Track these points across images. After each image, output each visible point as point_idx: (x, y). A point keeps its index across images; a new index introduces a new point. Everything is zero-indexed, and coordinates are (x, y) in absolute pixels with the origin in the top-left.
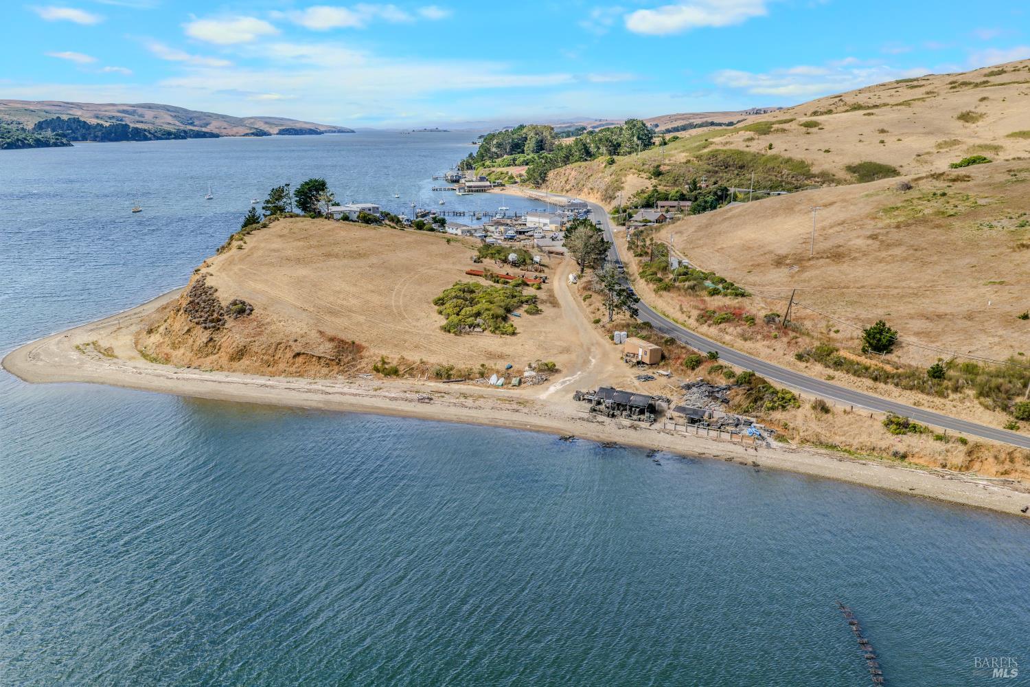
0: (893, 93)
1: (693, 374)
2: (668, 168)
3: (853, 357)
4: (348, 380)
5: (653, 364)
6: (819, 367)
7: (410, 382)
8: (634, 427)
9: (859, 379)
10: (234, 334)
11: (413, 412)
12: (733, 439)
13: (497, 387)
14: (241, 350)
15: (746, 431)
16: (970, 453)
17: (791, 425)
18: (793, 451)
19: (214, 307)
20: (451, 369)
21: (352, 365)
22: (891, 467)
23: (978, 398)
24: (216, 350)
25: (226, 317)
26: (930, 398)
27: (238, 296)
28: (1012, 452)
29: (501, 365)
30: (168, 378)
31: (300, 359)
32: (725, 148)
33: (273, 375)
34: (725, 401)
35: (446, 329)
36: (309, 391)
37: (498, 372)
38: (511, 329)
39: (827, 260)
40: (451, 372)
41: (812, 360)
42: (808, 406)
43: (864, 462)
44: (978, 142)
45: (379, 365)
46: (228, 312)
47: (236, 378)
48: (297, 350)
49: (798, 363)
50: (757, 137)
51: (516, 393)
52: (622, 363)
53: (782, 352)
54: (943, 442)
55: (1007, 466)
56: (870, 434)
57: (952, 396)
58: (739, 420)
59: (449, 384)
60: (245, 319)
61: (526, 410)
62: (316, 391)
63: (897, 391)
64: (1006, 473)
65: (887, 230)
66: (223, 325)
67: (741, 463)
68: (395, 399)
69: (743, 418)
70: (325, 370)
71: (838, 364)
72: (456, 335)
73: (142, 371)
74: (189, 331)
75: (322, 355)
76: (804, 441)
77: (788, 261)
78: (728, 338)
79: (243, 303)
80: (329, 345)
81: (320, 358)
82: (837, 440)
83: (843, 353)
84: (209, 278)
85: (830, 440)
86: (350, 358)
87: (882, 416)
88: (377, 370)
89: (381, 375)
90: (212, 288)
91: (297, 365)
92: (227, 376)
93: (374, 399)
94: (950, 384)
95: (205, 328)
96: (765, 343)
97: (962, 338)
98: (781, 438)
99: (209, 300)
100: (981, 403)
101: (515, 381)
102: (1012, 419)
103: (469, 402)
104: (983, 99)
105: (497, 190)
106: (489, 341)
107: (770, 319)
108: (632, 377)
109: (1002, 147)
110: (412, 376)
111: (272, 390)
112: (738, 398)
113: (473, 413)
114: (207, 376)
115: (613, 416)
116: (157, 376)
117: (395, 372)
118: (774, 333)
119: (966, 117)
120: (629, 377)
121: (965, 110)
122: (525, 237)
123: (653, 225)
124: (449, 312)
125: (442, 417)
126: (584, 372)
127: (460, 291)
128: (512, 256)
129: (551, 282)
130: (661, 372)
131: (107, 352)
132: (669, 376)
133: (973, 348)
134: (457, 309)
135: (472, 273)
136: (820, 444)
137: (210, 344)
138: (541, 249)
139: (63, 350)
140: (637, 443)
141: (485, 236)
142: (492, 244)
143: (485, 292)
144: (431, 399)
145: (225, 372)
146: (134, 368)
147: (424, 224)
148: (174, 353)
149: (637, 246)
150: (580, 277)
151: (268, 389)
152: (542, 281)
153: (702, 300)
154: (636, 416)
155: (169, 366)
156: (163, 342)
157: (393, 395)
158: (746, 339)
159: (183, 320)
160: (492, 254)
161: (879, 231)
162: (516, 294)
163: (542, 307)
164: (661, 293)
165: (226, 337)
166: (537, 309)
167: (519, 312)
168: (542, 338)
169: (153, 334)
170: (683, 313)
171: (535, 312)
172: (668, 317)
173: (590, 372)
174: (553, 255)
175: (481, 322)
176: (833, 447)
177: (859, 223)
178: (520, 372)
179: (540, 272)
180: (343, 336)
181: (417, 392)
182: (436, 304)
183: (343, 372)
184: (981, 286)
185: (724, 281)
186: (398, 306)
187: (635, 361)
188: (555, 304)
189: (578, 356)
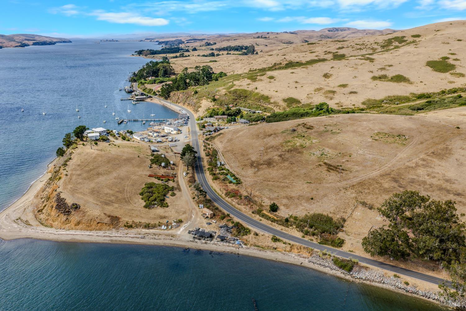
0: (304, 55)
1: (222, 221)
2: (218, 97)
3: (267, 213)
4: (116, 231)
5: (211, 218)
6: (258, 216)
7: (137, 230)
8: (206, 243)
9: (268, 221)
10: (75, 217)
12: (233, 246)
13: (164, 230)
14: (79, 222)
15: (237, 242)
16: (291, 247)
17: (248, 240)
18: (248, 248)
19: (66, 206)
21: (117, 225)
22: (272, 252)
23: (296, 228)
24: (69, 222)
25: (71, 210)
26: (285, 228)
27: (74, 202)
28: (301, 247)
29: (165, 221)
30: (55, 234)
31: (99, 224)
32: (239, 88)
33: (91, 230)
34: (231, 233)
35: (146, 207)
36: (104, 236)
37: (164, 224)
38: (166, 205)
39: (266, 165)
40: (149, 225)
41: (256, 214)
42: (252, 233)
43: (266, 251)
44: (328, 89)
45: (126, 224)
46: (72, 208)
47: (78, 232)
48: (98, 222)
49: (253, 214)
50: (251, 83)
51: (170, 232)
52: (202, 217)
53: (248, 211)
54: (285, 244)
55: (299, 251)
56: (268, 242)
57: (290, 227)
58: (234, 239)
59: (149, 230)
60: (78, 210)
61: (174, 239)
62: (107, 236)
63: (277, 225)
64: (299, 252)
65: (285, 153)
66: (71, 213)
67: (235, 254)
69: (236, 238)
70: (108, 228)
71: (263, 216)
72: (149, 209)
73: (44, 232)
74: (58, 216)
76: (251, 245)
77: (255, 165)
78: (234, 203)
79: (76, 204)
80: (109, 219)
81: (106, 223)
82: (260, 244)
83: (265, 212)
84: (61, 194)
85: (258, 244)
86: (116, 222)
87: (271, 235)
88: (125, 226)
89: (127, 228)
90: (64, 198)
91: (98, 226)
92: (75, 232)
93: (126, 238)
94: (290, 224)
95: (65, 215)
96: (244, 206)
97: (295, 207)
98: (245, 244)
99: (64, 204)
100: (297, 230)
101: (170, 227)
102: (303, 234)
103: (156, 237)
104: (332, 67)
105: (149, 100)
106: (159, 211)
107: (246, 197)
108: (205, 223)
109: (336, 92)
110: (137, 227)
112: (234, 232)
113: (158, 241)
114: (68, 232)
115: (200, 239)
116: (50, 233)
117: (131, 227)
118: (247, 203)
119: (326, 76)
121: (325, 72)
122: (165, 140)
123: (212, 134)
124: (146, 199)
125: (149, 244)
126: (190, 221)
127: (147, 188)
128: (163, 164)
129: (178, 176)
130: (213, 221)
131: (27, 223)
132: (216, 223)
133: (297, 211)
134: (148, 197)
135: (150, 176)
136: (255, 246)
137: (67, 220)
138: (172, 150)
139: (10, 223)
140: (207, 249)
141: (150, 141)
142: (153, 151)
143: (156, 187)
144: (145, 237)
145: (74, 230)
146: (41, 230)
147: (125, 137)
148: (54, 224)
149: (207, 148)
150: (187, 173)
151: (91, 236)
152: (175, 176)
153: (227, 185)
154: (206, 239)
155: (53, 229)
156: (48, 219)
157: (132, 236)
158: (239, 204)
159: (55, 211)
160: (155, 162)
161: (283, 153)
162: (167, 187)
163: (175, 192)
164: (214, 181)
165: (72, 218)
166: (174, 193)
167: (168, 195)
168: (177, 208)
169: (40, 213)
170: (221, 191)
171: (173, 195)
172: (216, 192)
173: (192, 222)
174: (177, 154)
175: (157, 203)
176: (259, 246)
177: (278, 148)
178: (171, 223)
179: (173, 170)
180: (112, 214)
181: (140, 234)
182: (140, 195)
183: (114, 228)
184: (305, 184)
185: (234, 176)
186: (128, 198)
187: (206, 217)
188: (180, 190)
189: (188, 215)
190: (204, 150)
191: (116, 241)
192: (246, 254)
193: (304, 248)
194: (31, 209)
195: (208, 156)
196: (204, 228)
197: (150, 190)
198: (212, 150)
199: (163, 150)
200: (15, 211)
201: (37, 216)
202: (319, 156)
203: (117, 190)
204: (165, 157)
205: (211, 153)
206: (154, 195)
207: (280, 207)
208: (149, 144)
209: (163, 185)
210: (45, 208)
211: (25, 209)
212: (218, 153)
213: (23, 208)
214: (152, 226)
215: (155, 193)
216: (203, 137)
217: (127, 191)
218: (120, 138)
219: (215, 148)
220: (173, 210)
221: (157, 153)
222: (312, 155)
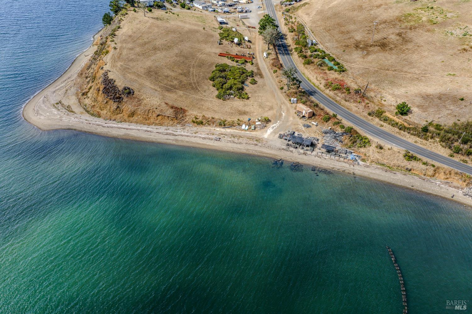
1: (327, 124)
3: (391, 117)
4: (182, 127)
5: (310, 118)
6: (377, 120)
7: (209, 128)
8: (305, 154)
9: (394, 128)
10: (128, 106)
11: (214, 146)
12: (345, 161)
13: (246, 130)
14: (133, 113)
15: (350, 157)
16: (435, 171)
17: (368, 155)
18: (368, 167)
19: (116, 90)
20: (225, 121)
21: (183, 120)
22: (405, 175)
23: (440, 142)
24: (121, 112)
25: (123, 96)
26: (422, 140)
27: (125, 84)
28: (451, 171)
29: (245, 118)
30: (103, 127)
31: (160, 117)
33: (149, 124)
34: (341, 142)
36: (167, 134)
37: (245, 122)
38: (246, 96)
39: (379, 47)
40: (225, 123)
41: (374, 116)
42: (374, 145)
43: (395, 172)
45: (194, 119)
46: (123, 93)
47: (133, 126)
48: (158, 113)
49: (369, 117)
51: (254, 134)
52: (296, 115)
53: (362, 111)
54: (426, 165)
55: (448, 176)
56: (398, 160)
57: (430, 140)
58: (346, 151)
59: (225, 129)
60: (132, 97)
61: (260, 144)
62: (170, 134)
63: (408, 135)
64: (447, 178)
65: (406, 30)
66: (122, 100)
67: (348, 173)
68: (204, 138)
69: (348, 150)
70: (171, 122)
71: (386, 120)
72: (223, 100)
73: (90, 122)
74: (107, 102)
75: (169, 116)
76: (372, 161)
77: (361, 46)
78: (338, 98)
79: (129, 89)
80: (172, 110)
81: (168, 117)
82: (385, 162)
83: (388, 114)
84: (109, 73)
85: (382, 162)
86: (181, 116)
87: (403, 151)
88: (193, 122)
89: (196, 124)
90: (112, 80)
91: (159, 120)
92: (129, 125)
93: (195, 138)
94: (430, 135)
95: (114, 101)
96: (355, 104)
97: (436, 110)
98: (363, 160)
99: (113, 87)
100: (441, 145)
101: (253, 127)
102: (452, 152)
103: (236, 140)
106: (236, 103)
107: (357, 92)
108: (301, 124)
110: (209, 125)
111: (151, 134)
112: (346, 141)
113: (239, 146)
114: (120, 125)
115: (296, 148)
116: (98, 125)
117: (201, 123)
118: (359, 100)
120: (300, 125)
122: (233, 10)
123: (294, 4)
124: (218, 86)
125: (226, 148)
126: (280, 121)
127: (219, 71)
128: (236, 40)
129: (256, 57)
130: (313, 123)
131: (69, 109)
132: (317, 125)
133: (440, 116)
134: (221, 84)
135: (221, 55)
136: (378, 163)
137: (118, 109)
138: (243, 22)
139: (48, 108)
140: (307, 162)
141: (214, 11)
142: (221, 23)
143: (230, 70)
144: (220, 139)
145: (128, 123)
146: (86, 120)
147: (184, 5)
148: (102, 112)
149: (289, 22)
150: (269, 54)
151: (149, 133)
152: (252, 57)
153: (325, 73)
154: (305, 148)
155: (101, 119)
156: (94, 105)
157: (203, 136)
158: (346, 101)
159: (103, 96)
160: (226, 37)
161: (402, 30)
162: (244, 71)
163: (256, 78)
164: (306, 66)
165: (124, 106)
166: (254, 80)
167: (247, 82)
168: (260, 100)
169: (85, 97)
170: (318, 80)
171: (254, 82)
172: (310, 81)
173: (283, 122)
174: (250, 29)
175: (233, 92)
176: (383, 165)
177: (393, 23)
178: (254, 122)
179: (249, 48)
180: (176, 105)
181: (213, 134)
182: (211, 80)
183: (179, 123)
184: (445, 76)
185: (334, 60)
186: (195, 83)
187: (302, 116)
188: (261, 76)
189: (277, 112)
190: (286, 24)
191: (182, 141)
192: (366, 174)
193: (456, 173)
194: (73, 90)
195: (292, 32)
196: (301, 132)
197: (223, 74)
198: (296, 24)
199: (233, 22)
200: (54, 92)
201: (81, 101)
202: (461, 36)
203: (180, 71)
204: (236, 31)
205: (295, 28)
206: (229, 82)
207: (412, 109)
208: (214, 14)
209: (239, 69)
210: (91, 91)
211: (67, 90)
212: (306, 29)
213: (65, 89)
214: (229, 125)
215: (229, 79)
216: (282, 8)
217: (193, 74)
218: (179, 6)
219: (300, 22)
220: (256, 103)
221: (226, 25)
222: (449, 35)
